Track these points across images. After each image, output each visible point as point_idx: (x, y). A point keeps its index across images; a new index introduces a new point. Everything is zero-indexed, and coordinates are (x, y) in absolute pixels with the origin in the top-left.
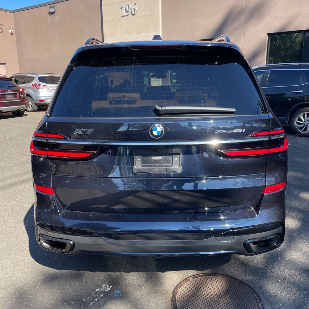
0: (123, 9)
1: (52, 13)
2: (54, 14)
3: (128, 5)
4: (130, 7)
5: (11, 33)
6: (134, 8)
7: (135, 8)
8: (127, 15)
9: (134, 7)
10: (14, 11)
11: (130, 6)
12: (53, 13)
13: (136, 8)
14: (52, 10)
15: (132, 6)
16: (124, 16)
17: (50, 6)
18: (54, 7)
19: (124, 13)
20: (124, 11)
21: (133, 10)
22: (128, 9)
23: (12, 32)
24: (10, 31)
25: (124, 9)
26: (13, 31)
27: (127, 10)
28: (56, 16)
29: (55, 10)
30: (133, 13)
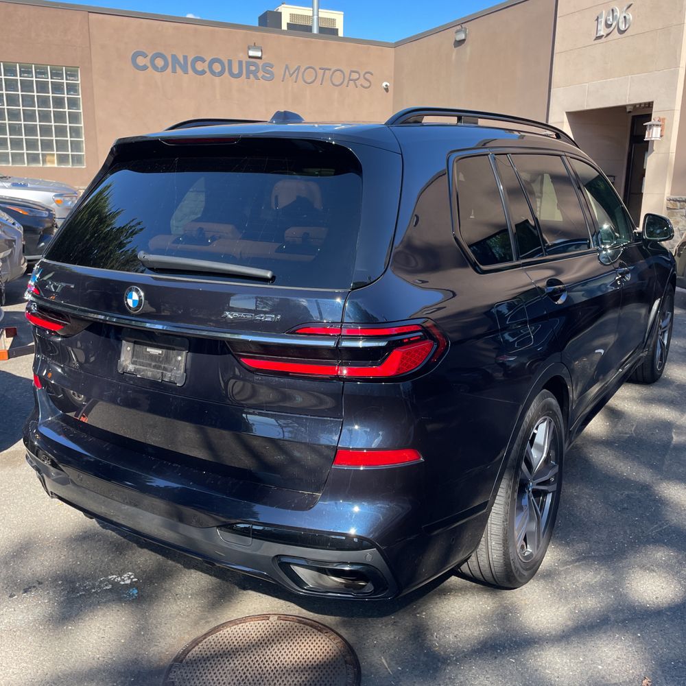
0: (599, 20)
1: (459, 43)
2: (463, 45)
3: (613, 10)
4: (616, 16)
5: (385, 89)
6: (625, 17)
7: (627, 17)
8: (608, 35)
9: (624, 15)
10: (397, 45)
11: (618, 13)
12: (461, 42)
13: (630, 17)
14: (461, 36)
15: (622, 12)
16: (600, 37)
17: (459, 27)
18: (466, 29)
19: (600, 30)
20: (602, 26)
21: (622, 20)
22: (611, 20)
23: (386, 85)
24: (384, 84)
25: (603, 20)
26: (388, 84)
27: (609, 23)
28: (467, 48)
29: (466, 36)
30: (622, 27)
